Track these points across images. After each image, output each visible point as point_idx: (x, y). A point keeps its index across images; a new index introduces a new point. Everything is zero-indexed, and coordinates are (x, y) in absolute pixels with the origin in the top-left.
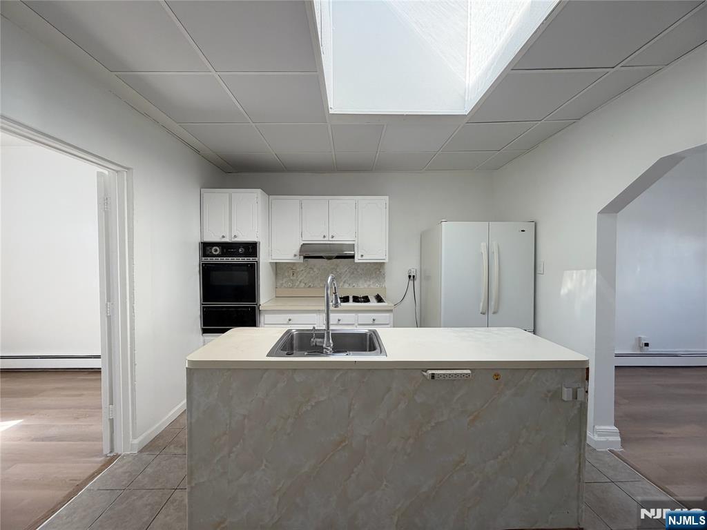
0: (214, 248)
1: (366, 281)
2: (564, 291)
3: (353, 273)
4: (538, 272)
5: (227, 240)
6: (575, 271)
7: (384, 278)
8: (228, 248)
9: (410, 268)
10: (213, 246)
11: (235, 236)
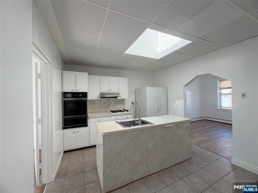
0: (69, 94)
1: (119, 105)
2: (175, 105)
3: (115, 103)
4: (168, 100)
5: (74, 91)
6: (178, 100)
7: (125, 104)
8: (75, 95)
9: (132, 100)
10: (68, 94)
11: (78, 90)
